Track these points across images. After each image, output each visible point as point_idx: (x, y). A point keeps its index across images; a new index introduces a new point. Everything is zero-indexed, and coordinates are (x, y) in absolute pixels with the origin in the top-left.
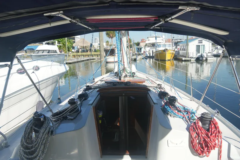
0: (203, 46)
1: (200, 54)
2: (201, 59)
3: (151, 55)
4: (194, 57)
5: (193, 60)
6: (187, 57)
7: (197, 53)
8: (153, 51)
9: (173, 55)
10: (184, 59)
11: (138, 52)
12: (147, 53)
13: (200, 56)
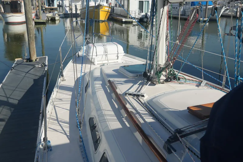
0: (147, 2)
1: (144, 14)
2: (146, 21)
3: (74, 12)
4: (137, 17)
5: (135, 22)
6: (128, 18)
7: (140, 12)
8: (76, 6)
9: (109, 13)
10: (124, 20)
11: (49, 6)
12: (67, 9)
13: (144, 17)
